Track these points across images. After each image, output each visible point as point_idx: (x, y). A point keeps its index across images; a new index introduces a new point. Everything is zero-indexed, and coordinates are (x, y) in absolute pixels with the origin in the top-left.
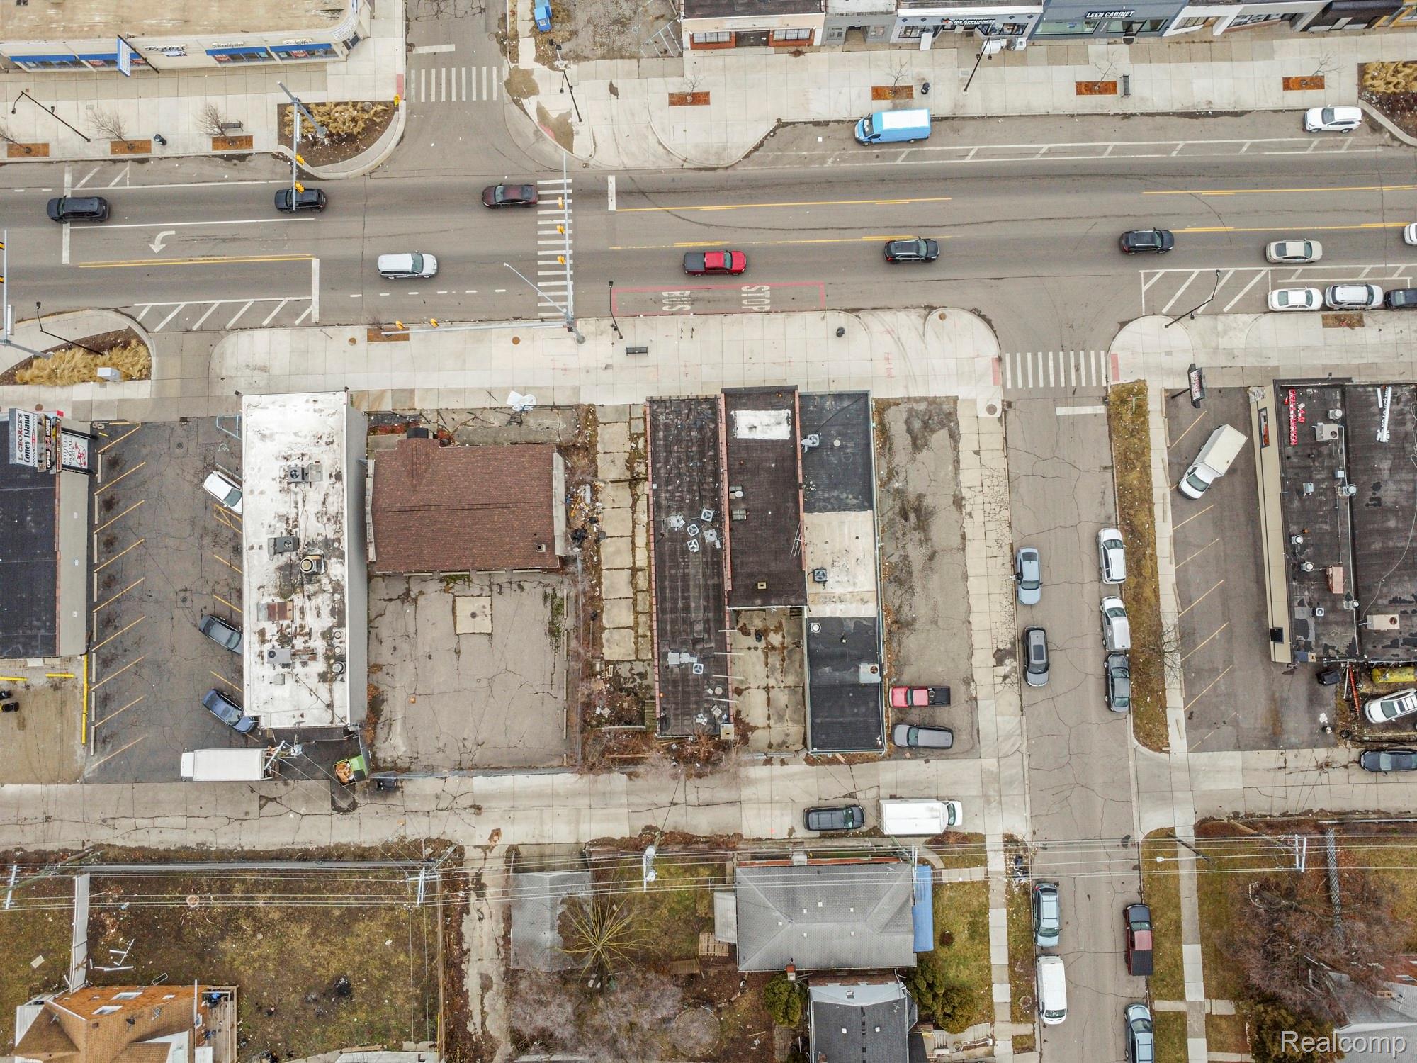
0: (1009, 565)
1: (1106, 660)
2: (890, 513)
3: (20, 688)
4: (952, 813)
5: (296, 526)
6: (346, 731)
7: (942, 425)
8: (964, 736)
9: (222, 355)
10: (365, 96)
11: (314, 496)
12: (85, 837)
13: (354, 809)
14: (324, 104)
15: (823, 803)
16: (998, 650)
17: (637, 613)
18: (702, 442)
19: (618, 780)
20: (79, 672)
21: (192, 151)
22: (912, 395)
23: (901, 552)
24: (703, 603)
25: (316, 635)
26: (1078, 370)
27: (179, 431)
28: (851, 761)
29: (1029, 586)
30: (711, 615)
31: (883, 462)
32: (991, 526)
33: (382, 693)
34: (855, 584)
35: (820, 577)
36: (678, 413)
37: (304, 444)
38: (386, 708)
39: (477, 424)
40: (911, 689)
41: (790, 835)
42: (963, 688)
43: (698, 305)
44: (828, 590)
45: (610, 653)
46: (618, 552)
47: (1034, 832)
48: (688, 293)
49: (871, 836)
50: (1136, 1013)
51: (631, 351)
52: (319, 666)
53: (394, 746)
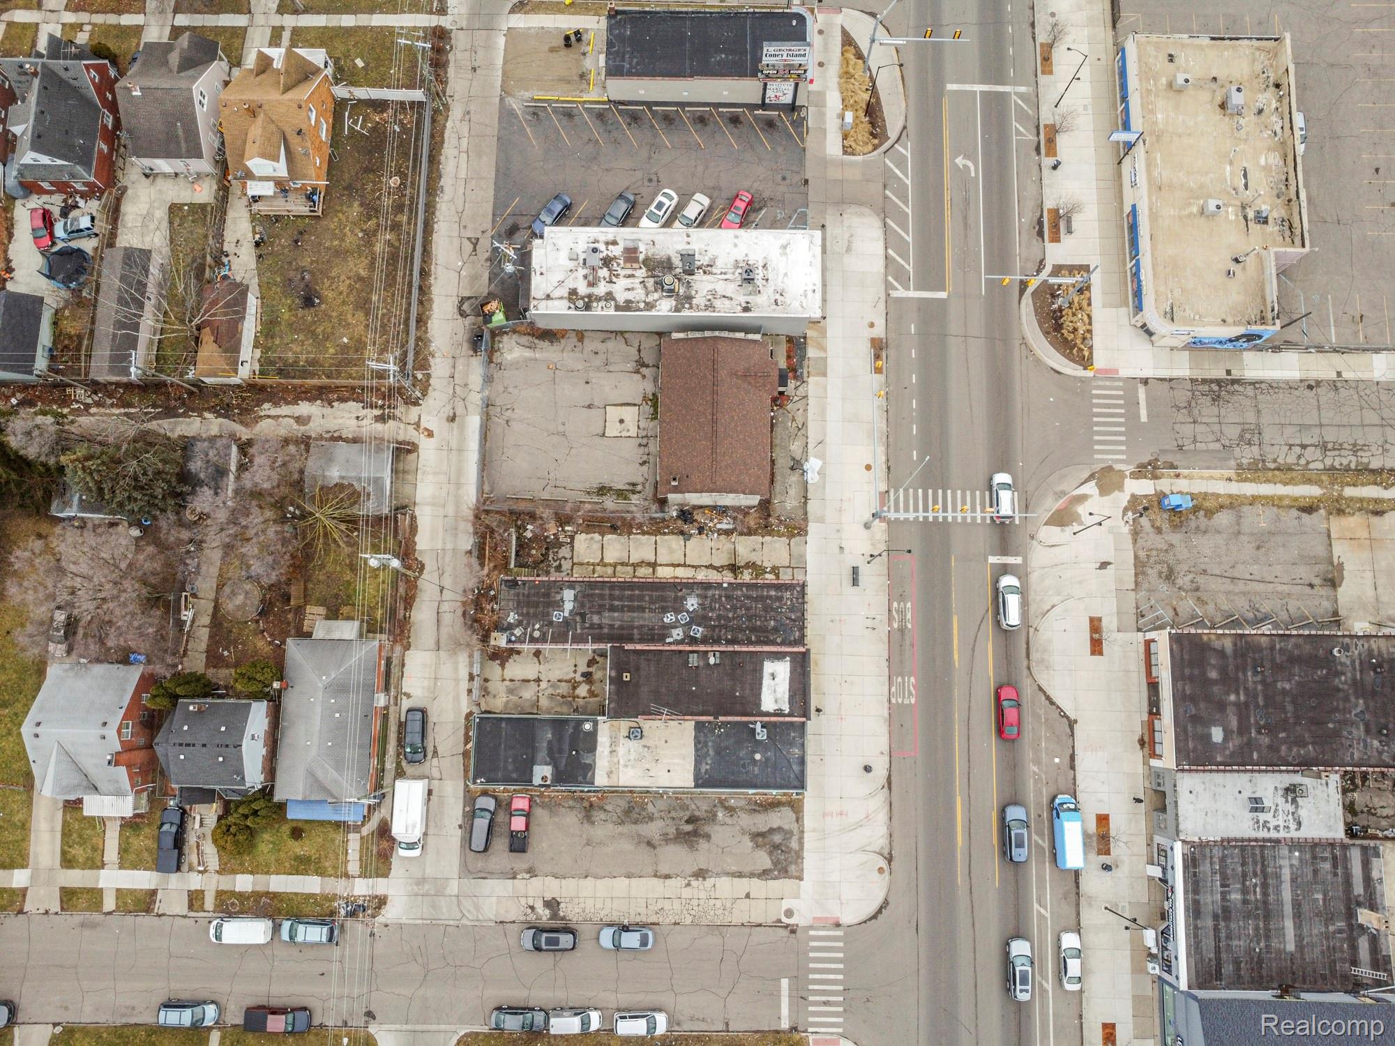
0: (638, 919)
1: (541, 1010)
2: (693, 807)
3: (583, 48)
4: (411, 846)
5: (705, 272)
6: (526, 310)
7: (776, 863)
8: (480, 865)
9: (862, 215)
10: (1097, 342)
11: (730, 289)
12: (456, 98)
13: (461, 315)
14: (1089, 304)
15: (430, 725)
16: (558, 904)
17: (615, 566)
18: (764, 630)
19: (467, 541)
20: (593, 95)
21: (1046, 191)
22: (806, 835)
23: (656, 815)
24: (618, 623)
25: (609, 287)
26: (825, 1003)
27: (796, 178)
28: (466, 754)
29: (616, 937)
30: (606, 631)
31: (742, 803)
32: (677, 905)
33: (558, 340)
34: (626, 766)
35: (636, 734)
36: (792, 610)
37: (776, 281)
38: (546, 344)
39: (793, 430)
40: (528, 815)
41: (405, 694)
42: (525, 866)
43: (897, 636)
44: (622, 741)
45: (581, 539)
46: (671, 551)
47: (386, 926)
48: (909, 626)
49: (397, 769)
50: (211, 1011)
51: (855, 571)
52: (583, 290)
53: (513, 350)
